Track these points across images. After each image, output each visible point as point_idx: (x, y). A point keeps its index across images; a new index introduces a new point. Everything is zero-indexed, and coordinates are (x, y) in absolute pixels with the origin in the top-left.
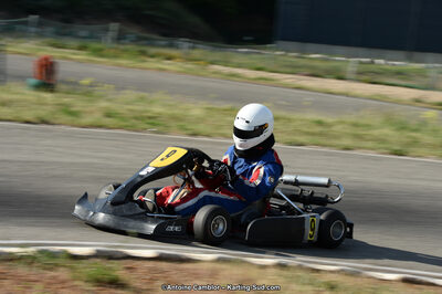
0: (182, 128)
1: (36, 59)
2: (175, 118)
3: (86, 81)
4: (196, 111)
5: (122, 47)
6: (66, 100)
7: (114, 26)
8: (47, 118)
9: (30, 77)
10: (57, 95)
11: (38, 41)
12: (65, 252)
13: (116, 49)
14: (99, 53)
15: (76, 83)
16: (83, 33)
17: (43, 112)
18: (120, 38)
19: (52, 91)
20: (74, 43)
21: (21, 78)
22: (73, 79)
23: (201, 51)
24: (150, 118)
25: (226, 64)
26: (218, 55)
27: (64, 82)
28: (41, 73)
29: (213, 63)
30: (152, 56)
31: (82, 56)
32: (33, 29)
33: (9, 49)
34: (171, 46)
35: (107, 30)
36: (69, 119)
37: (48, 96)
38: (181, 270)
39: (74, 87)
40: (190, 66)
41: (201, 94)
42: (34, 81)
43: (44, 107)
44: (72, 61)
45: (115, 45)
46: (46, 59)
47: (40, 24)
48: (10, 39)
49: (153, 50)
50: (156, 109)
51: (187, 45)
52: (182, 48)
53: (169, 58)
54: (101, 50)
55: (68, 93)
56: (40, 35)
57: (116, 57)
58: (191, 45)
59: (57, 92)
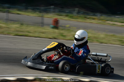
0: (98, 41)
1: (53, 19)
2: (95, 38)
3: (67, 26)
4: (102, 35)
5: (79, 15)
6: (62, 32)
7: (77, 9)
8: (56, 37)
10: (59, 30)
11: (54, 14)
12: (61, 79)
13: (77, 16)
14: (72, 17)
16: (67, 11)
17: (55, 35)
18: (78, 13)
19: (57, 29)
20: (64, 14)
21: (48, 25)
22: (64, 25)
25: (112, 21)
26: (109, 18)
27: (61, 26)
28: (54, 23)
29: (107, 21)
30: (88, 18)
31: (67, 18)
32: (52, 10)
33: (45, 16)
34: (94, 15)
35: (75, 10)
36: (62, 37)
37: (56, 31)
39: (64, 28)
40: (100, 21)
41: (104, 30)
42: (52, 26)
44: (64, 20)
45: (77, 15)
46: (56, 19)
47: (54, 9)
48: (45, 13)
49: (88, 17)
50: (90, 35)
51: (99, 15)
52: (97, 16)
53: (93, 19)
54: (72, 16)
55: (62, 30)
56: (54, 12)
57: (77, 18)
58: (101, 15)
59: (59, 29)
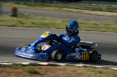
0: (55, 27)
1: (11, 8)
2: (52, 24)
3: (26, 14)
4: (59, 21)
6: (21, 19)
8: (15, 25)
9: (10, 13)
11: (12, 2)
12: (21, 64)
14: (30, 5)
15: (23, 15)
17: (14, 23)
18: (36, 1)
19: (16, 17)
20: (23, 3)
21: (7, 13)
22: (22, 13)
23: (60, 4)
24: (45, 24)
25: (67, 7)
26: (65, 5)
27: (20, 14)
28: (13, 12)
29: (63, 7)
30: (46, 6)
31: (25, 6)
33: (3, 5)
34: (51, 3)
36: (21, 25)
37: (15, 18)
38: (55, 68)
39: (23, 16)
40: (57, 8)
41: (60, 17)
42: (11, 14)
43: (14, 22)
45: (35, 3)
46: (14, 8)
48: (4, 2)
49: (46, 4)
50: (47, 21)
52: (54, 3)
53: (50, 7)
54: (31, 4)
55: (21, 17)
57: (35, 6)
58: (57, 2)
59: (18, 17)
